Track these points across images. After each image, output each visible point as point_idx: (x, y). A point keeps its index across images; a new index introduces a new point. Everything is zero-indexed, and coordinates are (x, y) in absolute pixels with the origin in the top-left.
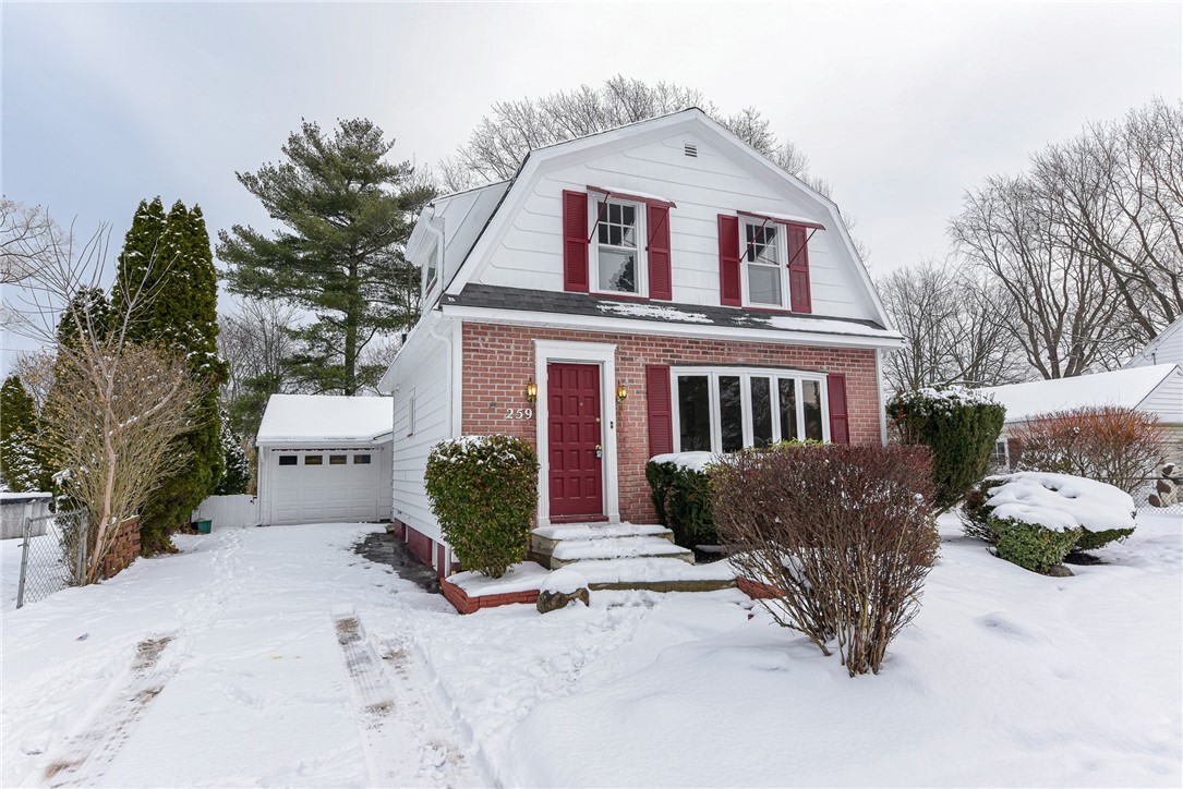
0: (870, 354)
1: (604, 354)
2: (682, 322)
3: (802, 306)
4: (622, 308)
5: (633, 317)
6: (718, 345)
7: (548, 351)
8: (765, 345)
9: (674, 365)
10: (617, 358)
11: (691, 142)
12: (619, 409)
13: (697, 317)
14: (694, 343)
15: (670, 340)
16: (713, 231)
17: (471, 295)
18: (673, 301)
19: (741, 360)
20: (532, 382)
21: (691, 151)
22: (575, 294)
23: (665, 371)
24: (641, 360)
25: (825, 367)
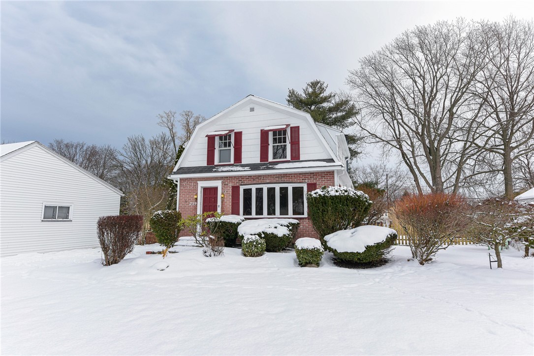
0: (332, 173)
1: (218, 184)
2: (239, 171)
3: (296, 157)
4: (222, 169)
5: (222, 171)
6: (259, 176)
7: (202, 184)
8: (279, 175)
9: (242, 185)
10: (222, 185)
11: (252, 106)
12: (222, 202)
13: (246, 168)
14: (250, 176)
15: (241, 177)
16: (258, 136)
17: (179, 171)
18: (243, 163)
19: (268, 181)
20: (197, 194)
21: (252, 110)
22: (210, 166)
23: (238, 188)
24: (231, 185)
25: (306, 181)
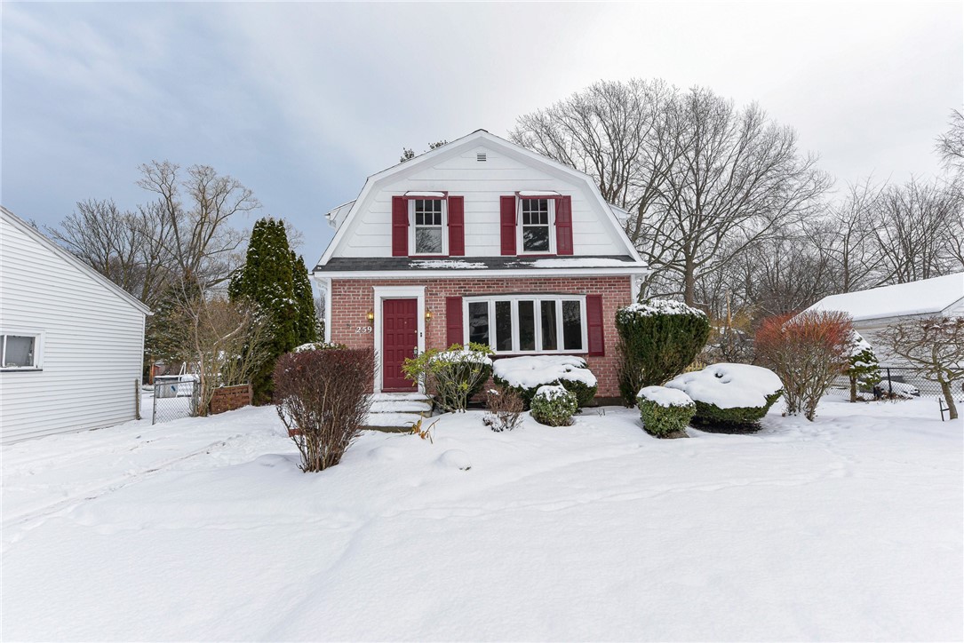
0: (626, 280)
1: (418, 292)
2: (465, 269)
3: (566, 250)
4: (426, 264)
5: (431, 269)
6: (499, 281)
7: (381, 293)
8: (535, 279)
9: (466, 296)
10: (426, 294)
11: (481, 151)
12: (427, 328)
13: (478, 265)
14: (481, 280)
15: (464, 280)
16: (496, 207)
17: (333, 264)
18: (466, 256)
19: (516, 290)
20: (372, 311)
21: (482, 158)
22: (400, 258)
23: (459, 300)
24: (443, 295)
25: (585, 291)
